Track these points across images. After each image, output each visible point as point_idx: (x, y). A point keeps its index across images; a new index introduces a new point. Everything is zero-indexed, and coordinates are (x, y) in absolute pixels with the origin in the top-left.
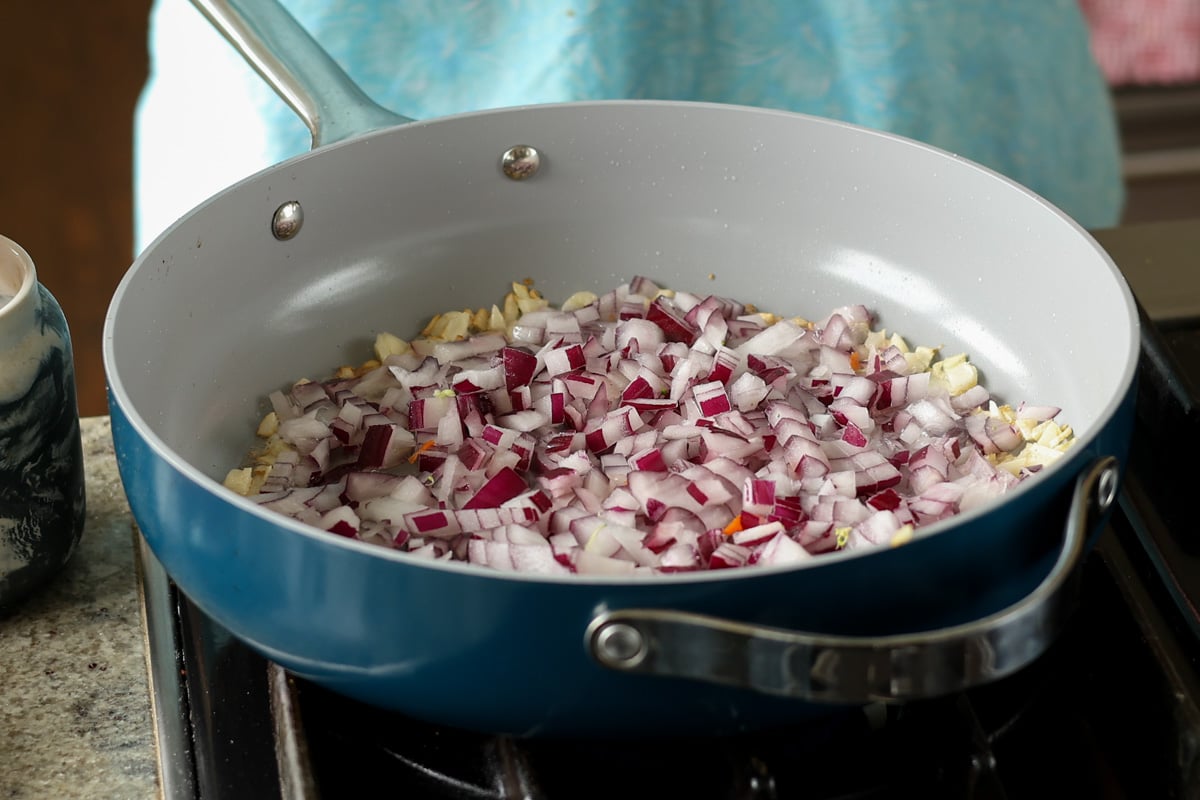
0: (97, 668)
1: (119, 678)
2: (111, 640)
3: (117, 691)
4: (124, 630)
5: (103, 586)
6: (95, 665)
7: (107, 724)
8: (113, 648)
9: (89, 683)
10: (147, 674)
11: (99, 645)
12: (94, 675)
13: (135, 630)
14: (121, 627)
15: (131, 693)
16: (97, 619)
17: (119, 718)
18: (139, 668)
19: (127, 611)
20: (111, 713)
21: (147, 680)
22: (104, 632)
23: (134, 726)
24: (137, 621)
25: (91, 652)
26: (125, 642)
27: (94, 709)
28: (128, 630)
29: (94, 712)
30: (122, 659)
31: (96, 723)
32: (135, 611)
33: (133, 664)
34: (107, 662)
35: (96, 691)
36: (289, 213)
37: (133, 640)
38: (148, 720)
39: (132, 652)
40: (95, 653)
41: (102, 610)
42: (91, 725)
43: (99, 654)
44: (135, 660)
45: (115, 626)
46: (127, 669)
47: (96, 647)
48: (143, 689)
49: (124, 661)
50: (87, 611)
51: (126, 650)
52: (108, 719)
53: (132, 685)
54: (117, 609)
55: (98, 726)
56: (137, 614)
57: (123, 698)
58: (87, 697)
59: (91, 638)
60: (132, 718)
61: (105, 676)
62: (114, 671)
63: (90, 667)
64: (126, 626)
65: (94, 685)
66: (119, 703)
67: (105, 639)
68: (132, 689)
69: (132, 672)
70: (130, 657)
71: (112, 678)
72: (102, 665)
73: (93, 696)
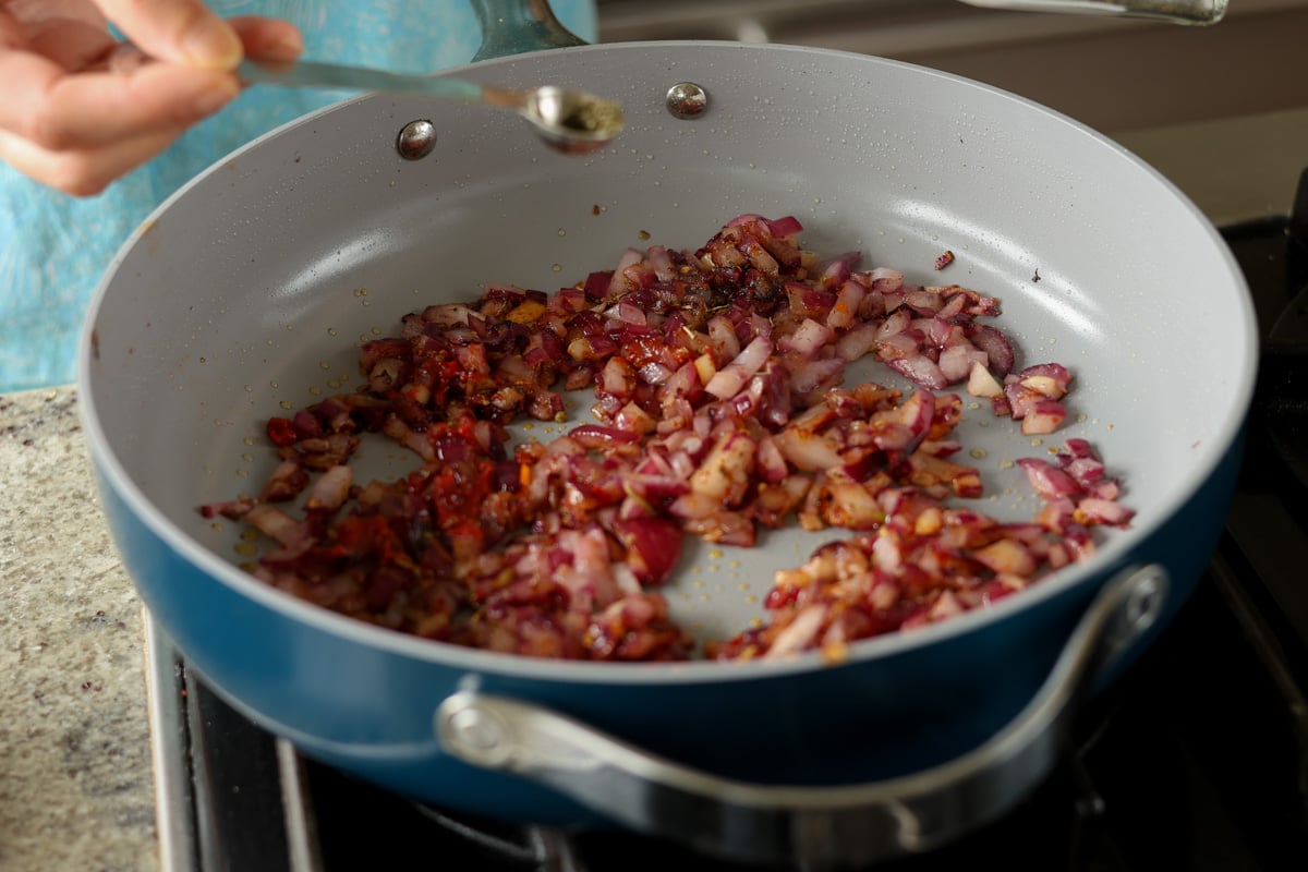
0: (91, 690)
1: (116, 700)
2: (107, 652)
3: (114, 717)
4: (123, 638)
5: (99, 583)
6: (89, 684)
7: (101, 760)
8: (110, 661)
9: (83, 708)
10: (146, 693)
11: (94, 658)
12: (88, 697)
13: (133, 637)
14: (119, 634)
15: (128, 719)
16: (92, 625)
17: (114, 752)
18: (137, 685)
19: (126, 614)
20: (106, 745)
21: (146, 701)
22: (99, 641)
23: (131, 762)
24: (136, 626)
25: (85, 668)
26: (123, 653)
27: (88, 741)
28: (126, 637)
29: (87, 745)
30: (119, 675)
31: (88, 761)
32: (134, 614)
33: (131, 682)
34: (103, 680)
35: (90, 717)
36: (424, 130)
37: (132, 650)
38: (146, 753)
39: (129, 667)
40: (90, 669)
41: (98, 614)
42: (82, 763)
43: (94, 669)
44: (134, 674)
45: (112, 633)
46: (124, 688)
47: (91, 661)
48: (140, 713)
49: (121, 679)
50: (81, 615)
51: (124, 663)
52: (102, 754)
53: (129, 708)
54: (115, 611)
55: (91, 763)
56: (136, 617)
57: (119, 726)
58: (79, 726)
59: (85, 650)
60: (129, 751)
61: (100, 698)
62: (110, 692)
63: (84, 687)
64: (124, 633)
65: (87, 710)
66: (114, 733)
67: (100, 651)
68: (130, 714)
69: (130, 692)
70: (128, 672)
71: (108, 700)
72: (96, 684)
73: (87, 724)
